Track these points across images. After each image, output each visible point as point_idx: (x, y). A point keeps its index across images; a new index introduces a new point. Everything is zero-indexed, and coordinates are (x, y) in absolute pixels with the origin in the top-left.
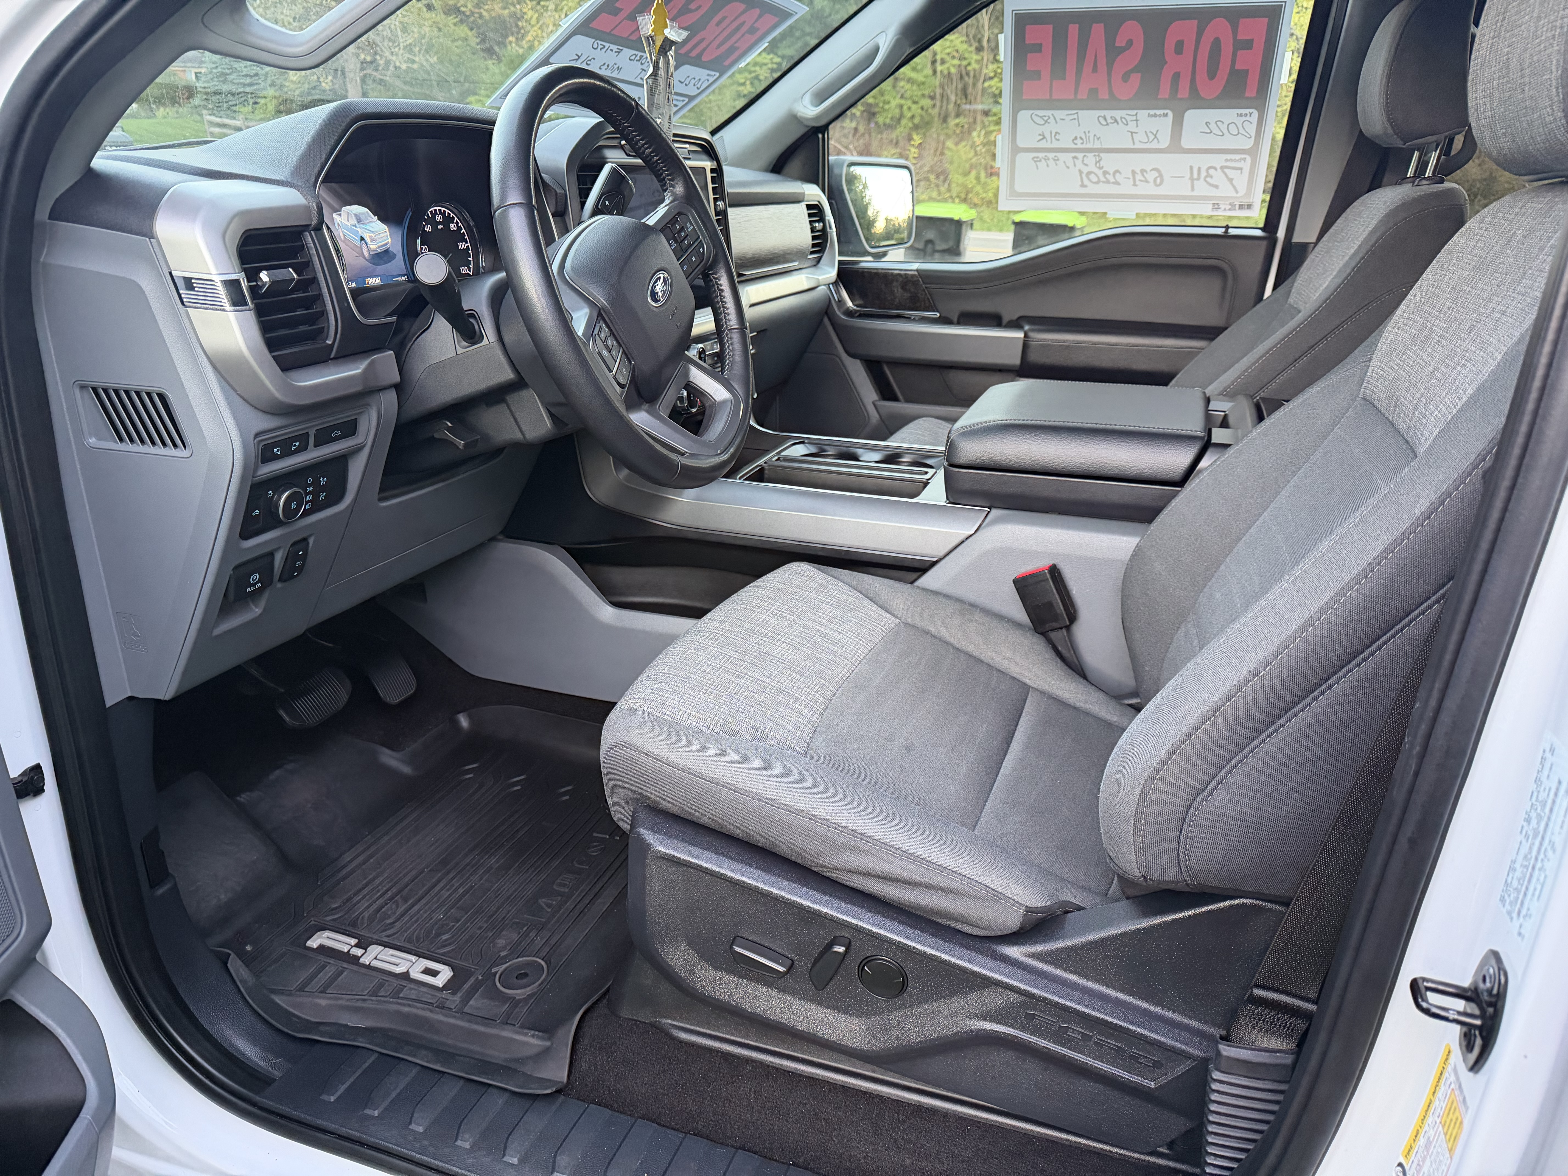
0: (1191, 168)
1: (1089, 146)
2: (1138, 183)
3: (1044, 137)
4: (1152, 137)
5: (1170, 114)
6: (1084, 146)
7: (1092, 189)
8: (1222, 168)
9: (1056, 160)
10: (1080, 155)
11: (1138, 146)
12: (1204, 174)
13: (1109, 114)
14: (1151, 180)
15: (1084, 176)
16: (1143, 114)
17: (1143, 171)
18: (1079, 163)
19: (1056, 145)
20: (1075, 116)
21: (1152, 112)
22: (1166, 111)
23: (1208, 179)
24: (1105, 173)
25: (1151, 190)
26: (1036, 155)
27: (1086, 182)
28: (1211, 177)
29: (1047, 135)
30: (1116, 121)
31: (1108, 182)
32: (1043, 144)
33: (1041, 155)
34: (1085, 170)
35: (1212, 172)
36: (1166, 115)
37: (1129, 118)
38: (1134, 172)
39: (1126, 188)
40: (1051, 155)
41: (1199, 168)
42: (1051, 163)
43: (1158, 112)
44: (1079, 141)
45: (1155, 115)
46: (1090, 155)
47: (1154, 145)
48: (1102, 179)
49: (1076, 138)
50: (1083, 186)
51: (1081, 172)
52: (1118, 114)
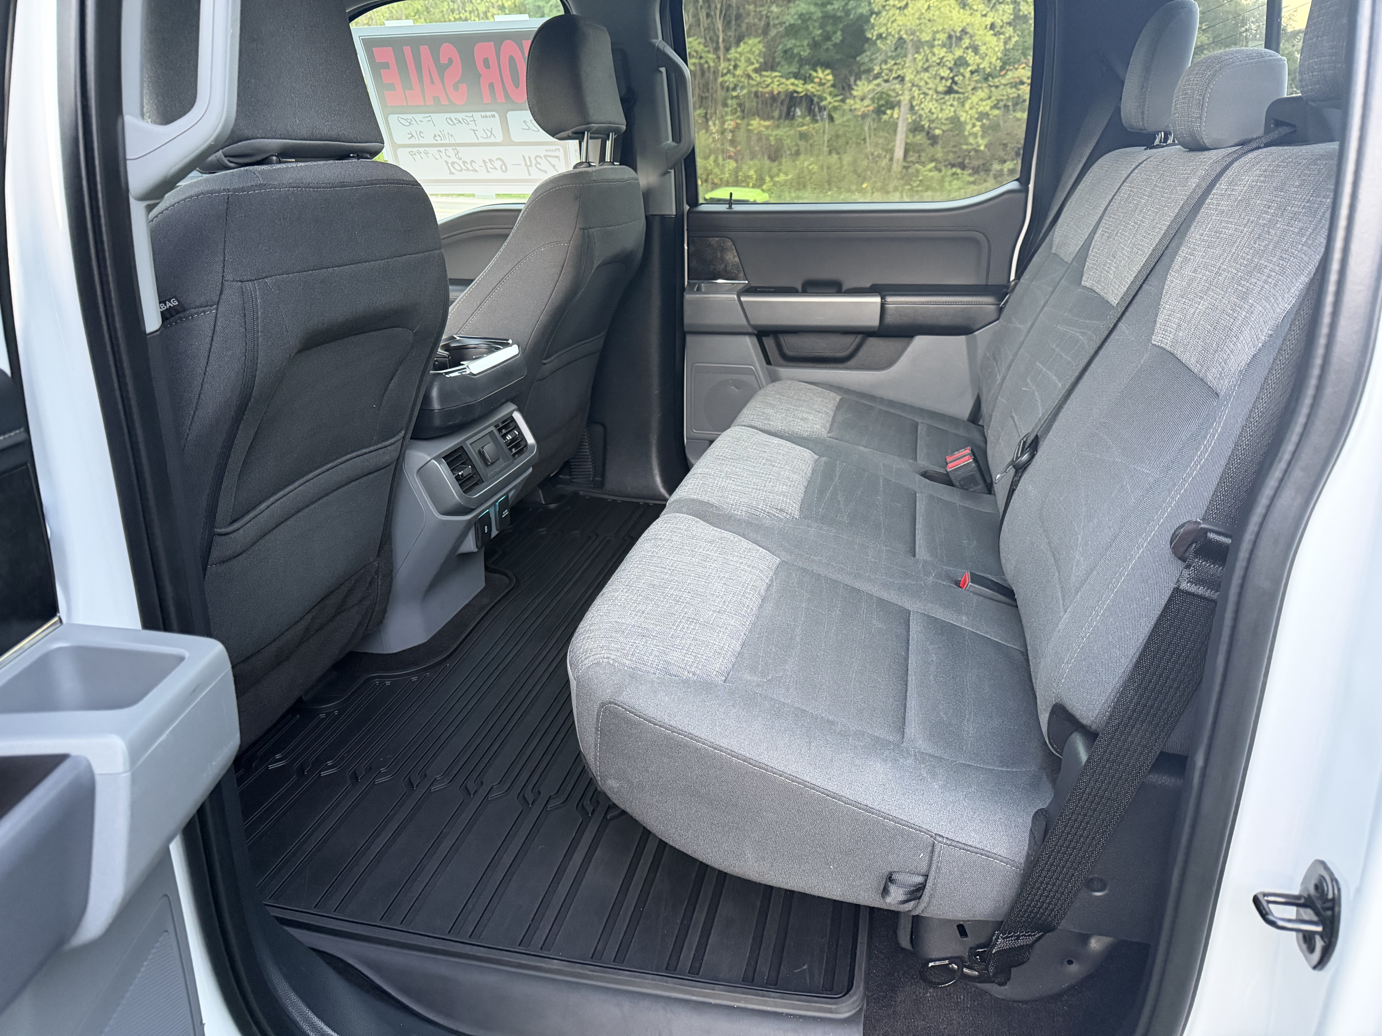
0: (524, 156)
1: (447, 142)
2: (490, 170)
3: (413, 136)
4: (489, 134)
5: (496, 115)
6: (443, 142)
7: (458, 176)
8: (545, 156)
9: (427, 153)
10: (443, 149)
11: (481, 140)
12: (534, 162)
13: (453, 116)
14: (499, 168)
15: (450, 165)
16: (477, 115)
17: (490, 160)
18: (443, 154)
19: (422, 141)
20: (429, 118)
21: (483, 114)
22: (493, 113)
23: (538, 166)
24: (464, 163)
25: (500, 175)
26: (410, 149)
27: (453, 170)
28: (540, 164)
29: (414, 134)
30: (460, 122)
31: (468, 170)
32: (413, 141)
33: (415, 150)
34: (450, 161)
35: (538, 159)
36: (494, 116)
37: (469, 119)
38: (484, 161)
39: (482, 174)
40: (422, 150)
41: (530, 158)
42: (423, 155)
43: (488, 114)
44: (438, 138)
45: (486, 116)
46: (450, 149)
47: (492, 140)
48: (464, 167)
49: (435, 136)
50: (451, 173)
51: (447, 162)
52: (460, 116)
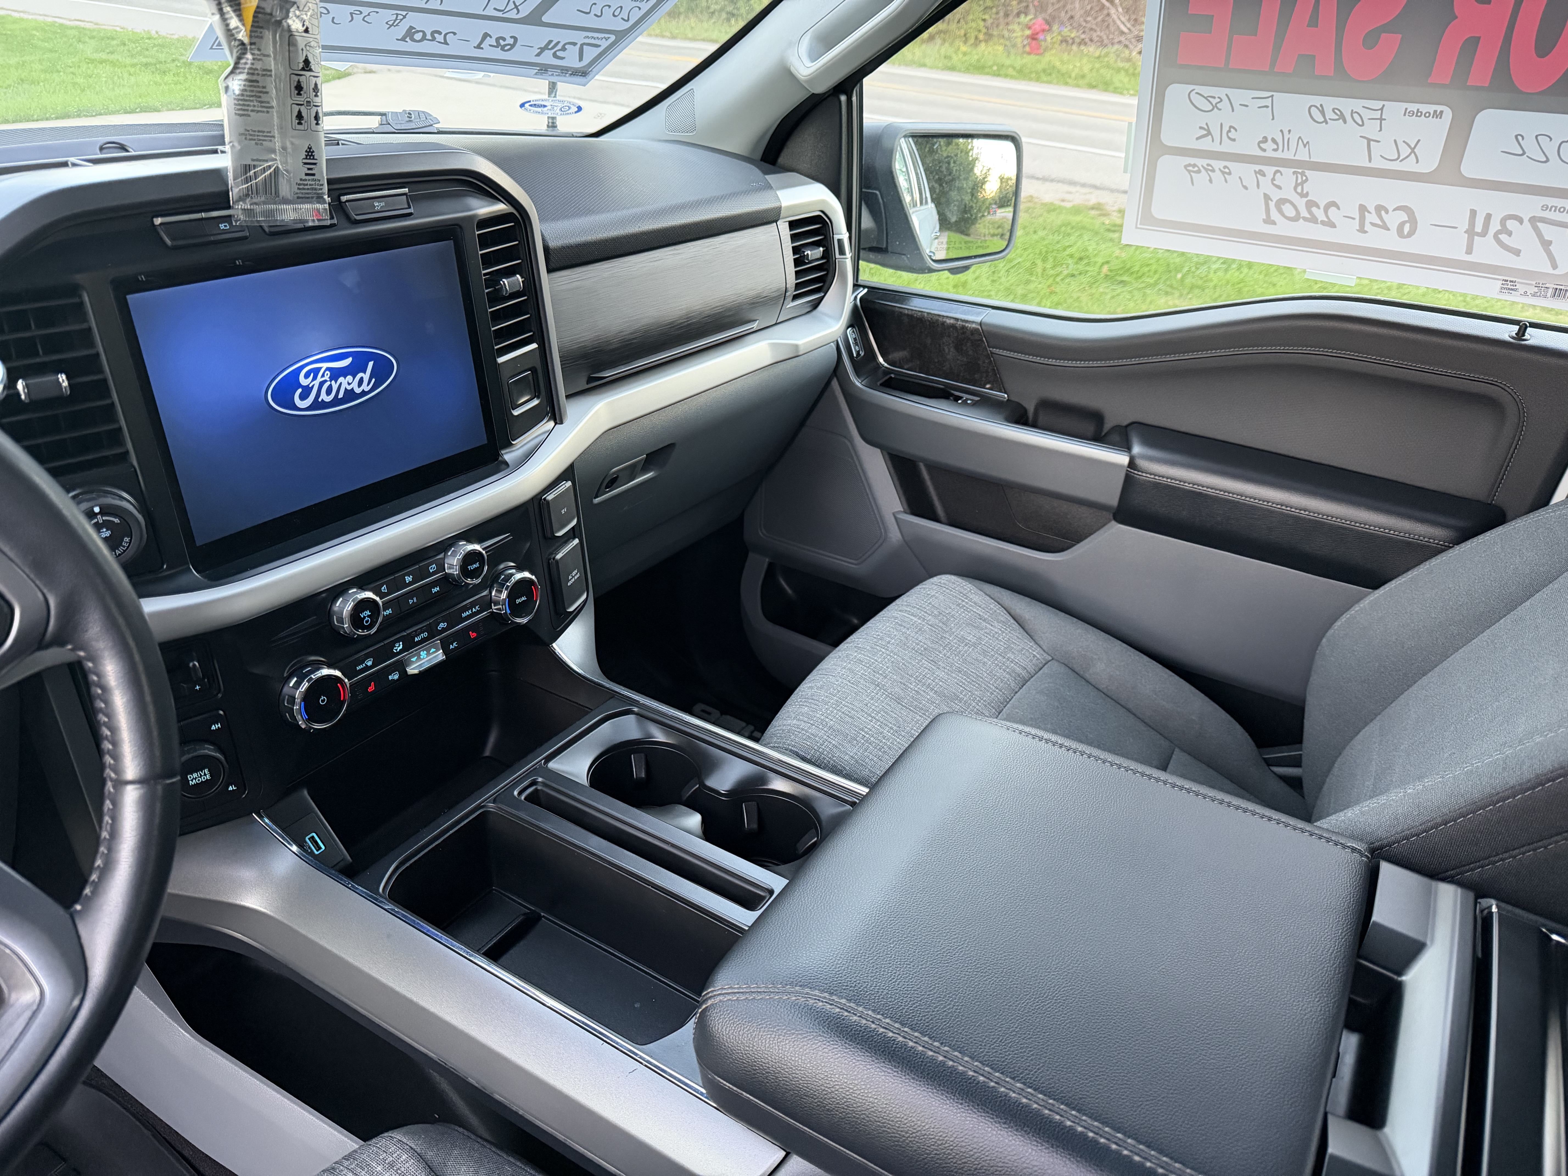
0: (1473, 213)
1: (1288, 155)
2: (1368, 227)
3: (1209, 133)
4: (1405, 151)
5: (1448, 114)
6: (1279, 155)
7: (1283, 228)
8: (1533, 220)
9: (1226, 172)
10: (1269, 170)
11: (1378, 163)
12: (1495, 226)
13: (1330, 103)
14: (1393, 227)
15: (1272, 205)
16: (1394, 109)
17: (1379, 209)
18: (1265, 182)
19: (1227, 147)
20: (1268, 102)
21: (1413, 107)
22: (1439, 108)
23: (1503, 237)
24: (1311, 204)
25: (1390, 241)
26: (1192, 161)
27: (1275, 215)
28: (1510, 234)
29: (1216, 132)
30: (1342, 117)
31: (1313, 220)
32: (1206, 145)
33: (1201, 162)
34: (1276, 195)
35: (1511, 224)
36: (1439, 115)
37: (1367, 114)
38: (1363, 209)
39: (1346, 233)
40: (1218, 164)
41: (1488, 217)
42: (1217, 176)
43: (1425, 108)
44: (1269, 146)
45: (1419, 113)
46: (1288, 172)
47: (1409, 166)
48: (1304, 213)
49: (1265, 140)
50: (1269, 221)
51: (1267, 198)
52: (1347, 105)
